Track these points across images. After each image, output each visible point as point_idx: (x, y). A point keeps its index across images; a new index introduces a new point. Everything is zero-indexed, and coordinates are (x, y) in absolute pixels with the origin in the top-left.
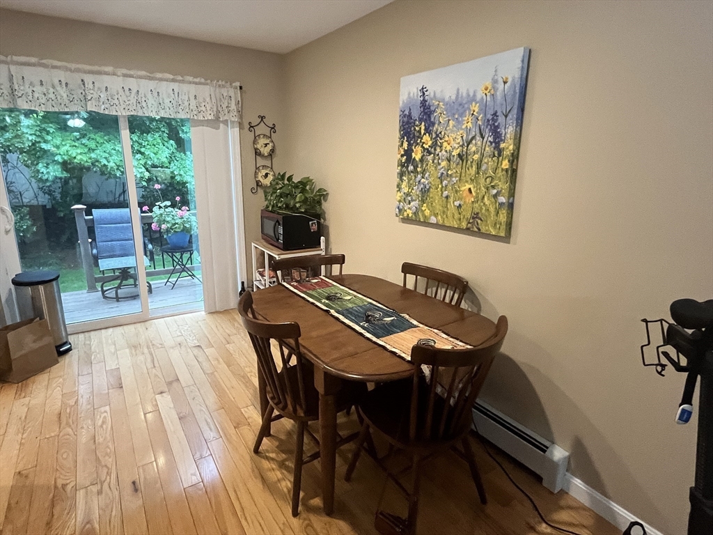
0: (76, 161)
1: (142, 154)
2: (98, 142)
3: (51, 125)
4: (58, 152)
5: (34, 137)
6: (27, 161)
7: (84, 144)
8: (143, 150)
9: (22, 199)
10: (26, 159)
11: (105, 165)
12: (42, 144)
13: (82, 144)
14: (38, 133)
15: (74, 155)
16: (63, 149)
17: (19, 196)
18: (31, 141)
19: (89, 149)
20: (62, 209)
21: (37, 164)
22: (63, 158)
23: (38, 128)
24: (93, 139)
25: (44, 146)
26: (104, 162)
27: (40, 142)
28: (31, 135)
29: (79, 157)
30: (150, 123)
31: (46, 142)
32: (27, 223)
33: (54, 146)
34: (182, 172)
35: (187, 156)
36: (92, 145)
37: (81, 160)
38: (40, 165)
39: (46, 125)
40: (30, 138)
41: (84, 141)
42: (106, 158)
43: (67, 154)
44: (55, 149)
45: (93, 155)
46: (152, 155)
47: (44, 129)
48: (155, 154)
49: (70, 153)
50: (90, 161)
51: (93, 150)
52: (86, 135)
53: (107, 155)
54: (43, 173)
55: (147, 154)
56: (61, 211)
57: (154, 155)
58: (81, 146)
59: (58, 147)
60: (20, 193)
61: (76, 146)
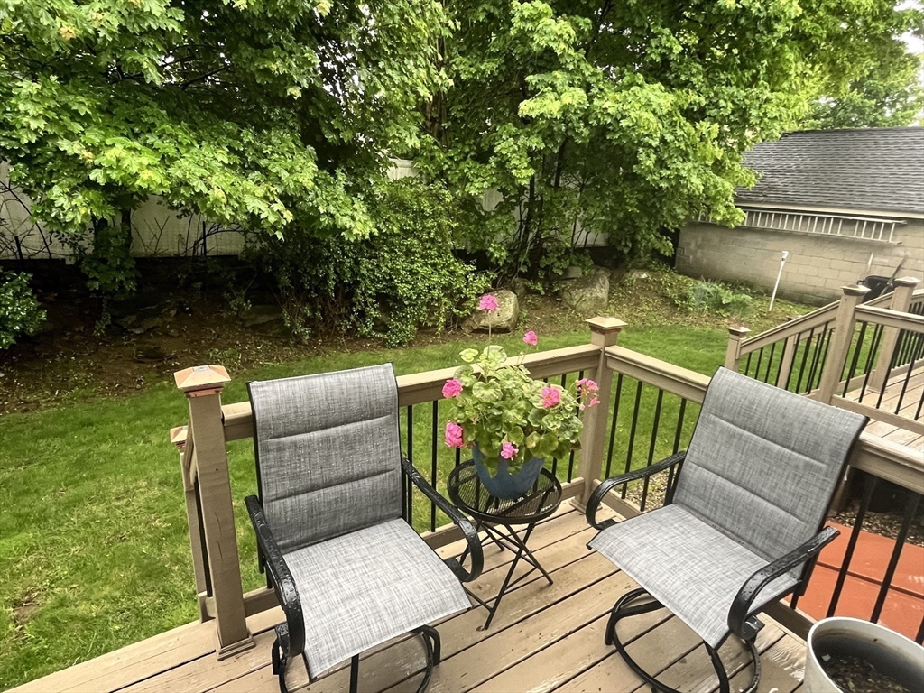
0: (138, 183)
1: (265, 171)
2: (180, 143)
3: (79, 98)
4: (97, 162)
5: (42, 124)
6: (25, 180)
7: (151, 146)
8: (263, 163)
9: (19, 250)
10: (24, 175)
11: (200, 194)
12: (60, 142)
13: (145, 145)
14: (52, 115)
15: (134, 170)
16: (110, 156)
17: (14, 245)
18: (36, 131)
19: (163, 158)
20: (96, 275)
21: (49, 187)
22: (108, 177)
23: (53, 104)
24: (170, 135)
25: (64, 145)
26: (200, 187)
27: (55, 136)
28: (34, 118)
29: (145, 174)
30: (270, 110)
31: (71, 136)
32: (28, 304)
33: (87, 148)
34: (332, 210)
35: (336, 177)
36: (168, 147)
37: (150, 181)
38: (56, 190)
39: (71, 97)
40: (34, 125)
41: (151, 139)
42: (202, 178)
43: (119, 167)
44: (90, 154)
45: (175, 172)
46: (284, 175)
47: (66, 108)
48: (289, 172)
49: (125, 164)
50: (167, 183)
51: (172, 160)
52: (154, 125)
53: (206, 173)
54: (61, 208)
55: (274, 171)
56: (95, 279)
57: (287, 174)
58: (144, 149)
59: (95, 150)
60: (16, 238)
61: (135, 149)
